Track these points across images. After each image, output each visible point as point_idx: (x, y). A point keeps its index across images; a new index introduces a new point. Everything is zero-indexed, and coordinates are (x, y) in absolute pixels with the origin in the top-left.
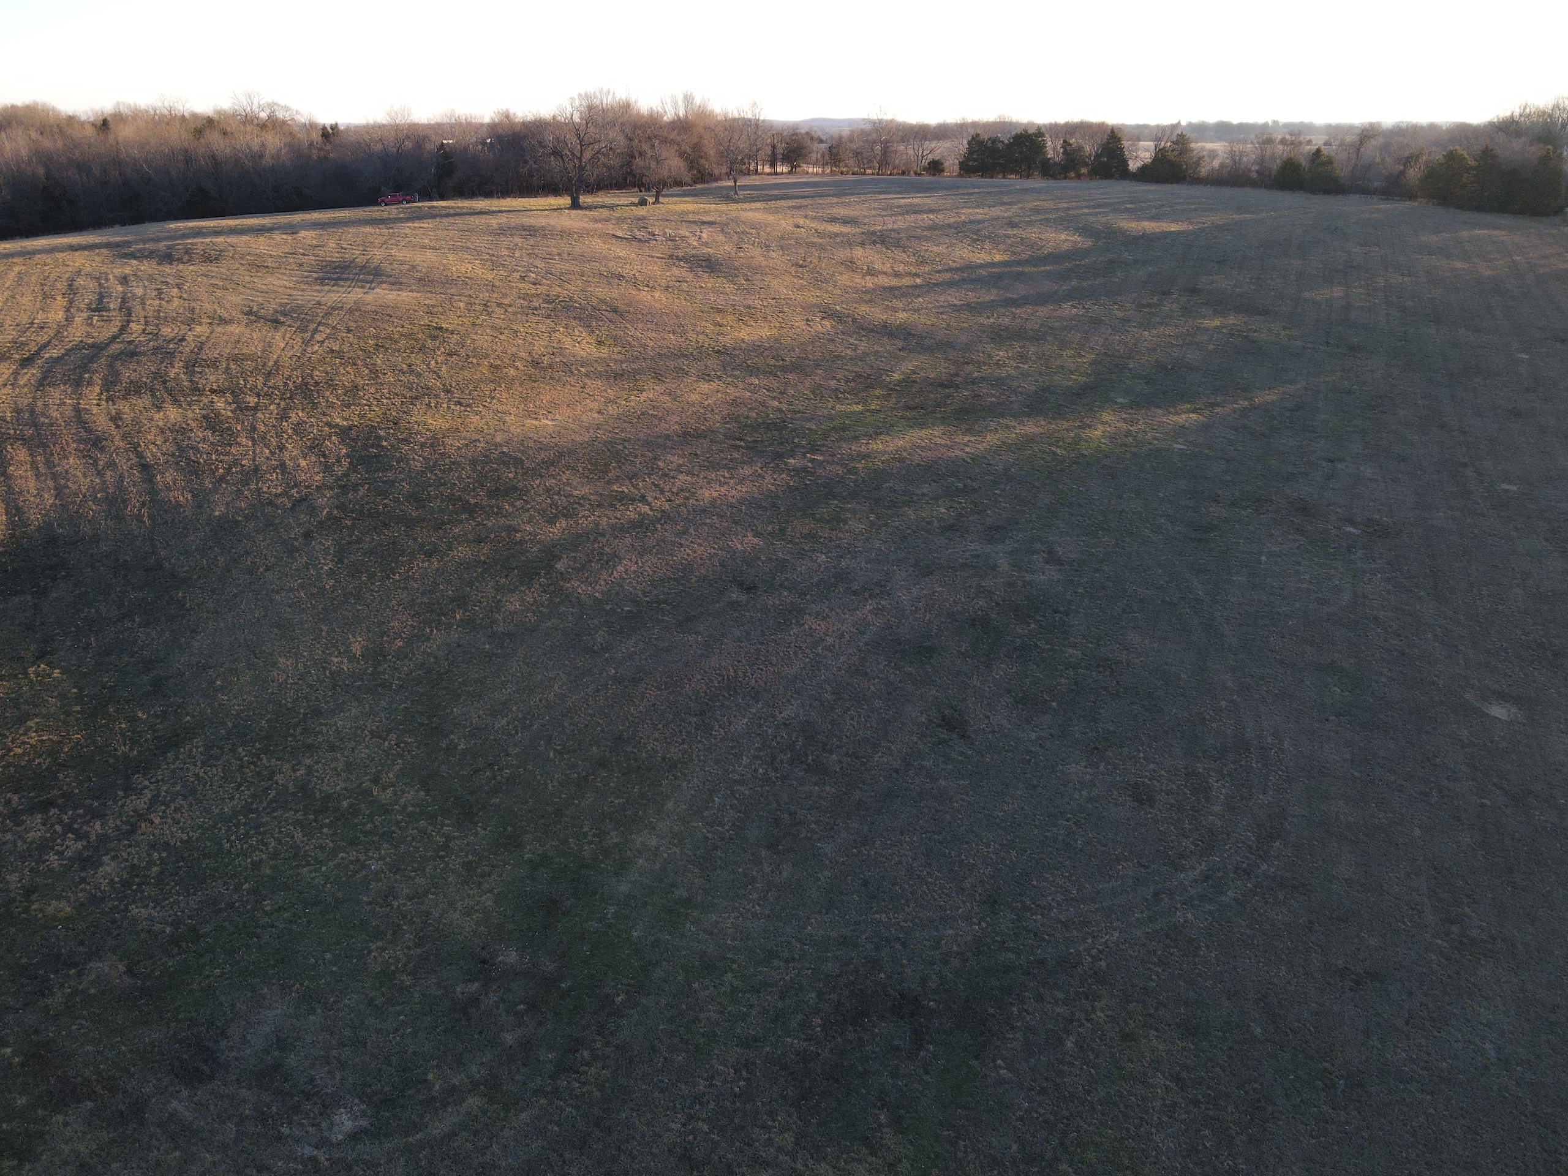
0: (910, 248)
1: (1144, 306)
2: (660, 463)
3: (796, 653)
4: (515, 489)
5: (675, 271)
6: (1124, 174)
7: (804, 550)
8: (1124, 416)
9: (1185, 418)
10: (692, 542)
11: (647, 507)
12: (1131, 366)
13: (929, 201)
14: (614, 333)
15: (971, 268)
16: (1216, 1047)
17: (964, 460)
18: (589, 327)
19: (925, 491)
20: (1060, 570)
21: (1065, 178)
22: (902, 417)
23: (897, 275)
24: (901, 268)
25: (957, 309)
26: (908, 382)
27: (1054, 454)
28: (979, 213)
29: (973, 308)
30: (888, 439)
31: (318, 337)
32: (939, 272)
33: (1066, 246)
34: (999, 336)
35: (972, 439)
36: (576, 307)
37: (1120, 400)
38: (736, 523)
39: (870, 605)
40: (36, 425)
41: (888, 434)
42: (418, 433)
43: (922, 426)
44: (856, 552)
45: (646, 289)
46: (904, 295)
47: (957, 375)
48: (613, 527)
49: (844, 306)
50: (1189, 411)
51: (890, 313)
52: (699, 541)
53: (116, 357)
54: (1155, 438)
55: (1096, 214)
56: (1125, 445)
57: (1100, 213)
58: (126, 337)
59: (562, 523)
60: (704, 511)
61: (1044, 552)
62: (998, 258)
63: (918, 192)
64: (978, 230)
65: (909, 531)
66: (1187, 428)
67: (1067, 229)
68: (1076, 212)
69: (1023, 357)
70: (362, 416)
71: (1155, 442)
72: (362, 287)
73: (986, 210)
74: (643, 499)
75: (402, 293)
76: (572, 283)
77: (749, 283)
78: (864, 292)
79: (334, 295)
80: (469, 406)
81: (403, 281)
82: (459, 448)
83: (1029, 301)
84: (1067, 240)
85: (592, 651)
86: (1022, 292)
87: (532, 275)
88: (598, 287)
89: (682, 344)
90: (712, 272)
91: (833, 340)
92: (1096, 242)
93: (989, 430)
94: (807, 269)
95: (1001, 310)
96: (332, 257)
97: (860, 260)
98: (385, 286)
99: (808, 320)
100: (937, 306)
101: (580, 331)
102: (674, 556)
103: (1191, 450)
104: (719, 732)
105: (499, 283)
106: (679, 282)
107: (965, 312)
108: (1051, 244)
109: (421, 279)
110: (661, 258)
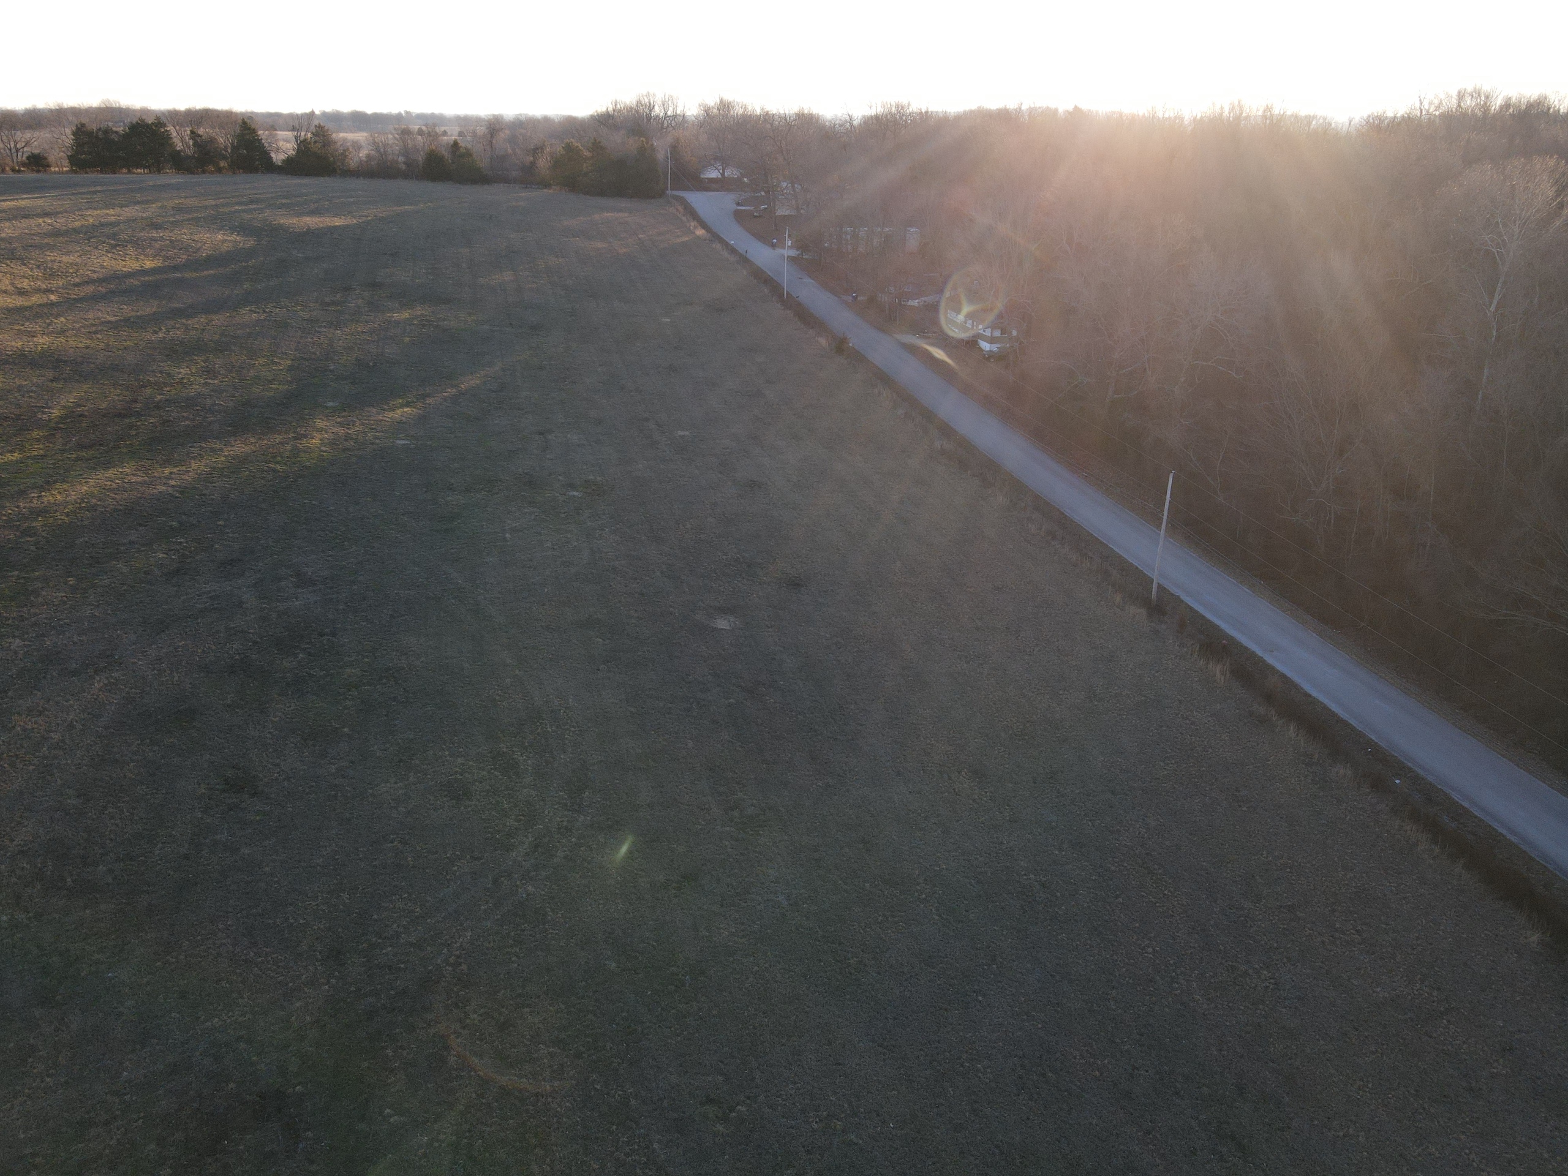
0: (32, 259)
1: (328, 304)
6: (269, 167)
8: (339, 420)
9: (401, 413)
12: (332, 368)
13: (40, 202)
15: (118, 278)
16: (583, 998)
17: (171, 495)
19: (133, 538)
20: (315, 591)
21: (204, 172)
22: (78, 459)
23: (22, 293)
24: (25, 284)
26: (72, 418)
27: (274, 470)
28: (111, 214)
29: (132, 323)
30: (65, 486)
32: (77, 285)
34: (175, 352)
35: (175, 470)
37: (331, 404)
39: (99, 682)
41: (64, 481)
43: (108, 465)
44: (61, 626)
47: (135, 401)
50: (402, 406)
51: (25, 338)
54: (376, 438)
55: (250, 211)
56: (349, 449)
57: (255, 210)
61: (291, 576)
62: (148, 264)
63: (23, 193)
64: (115, 234)
65: (125, 587)
66: (404, 423)
67: (221, 228)
68: (227, 210)
69: (210, 372)
71: (377, 441)
73: (118, 210)
83: (199, 309)
84: (225, 240)
86: (188, 300)
92: (259, 241)
93: (192, 458)
95: (169, 322)
100: (87, 325)
103: (414, 444)
107: (125, 329)
108: (207, 246)
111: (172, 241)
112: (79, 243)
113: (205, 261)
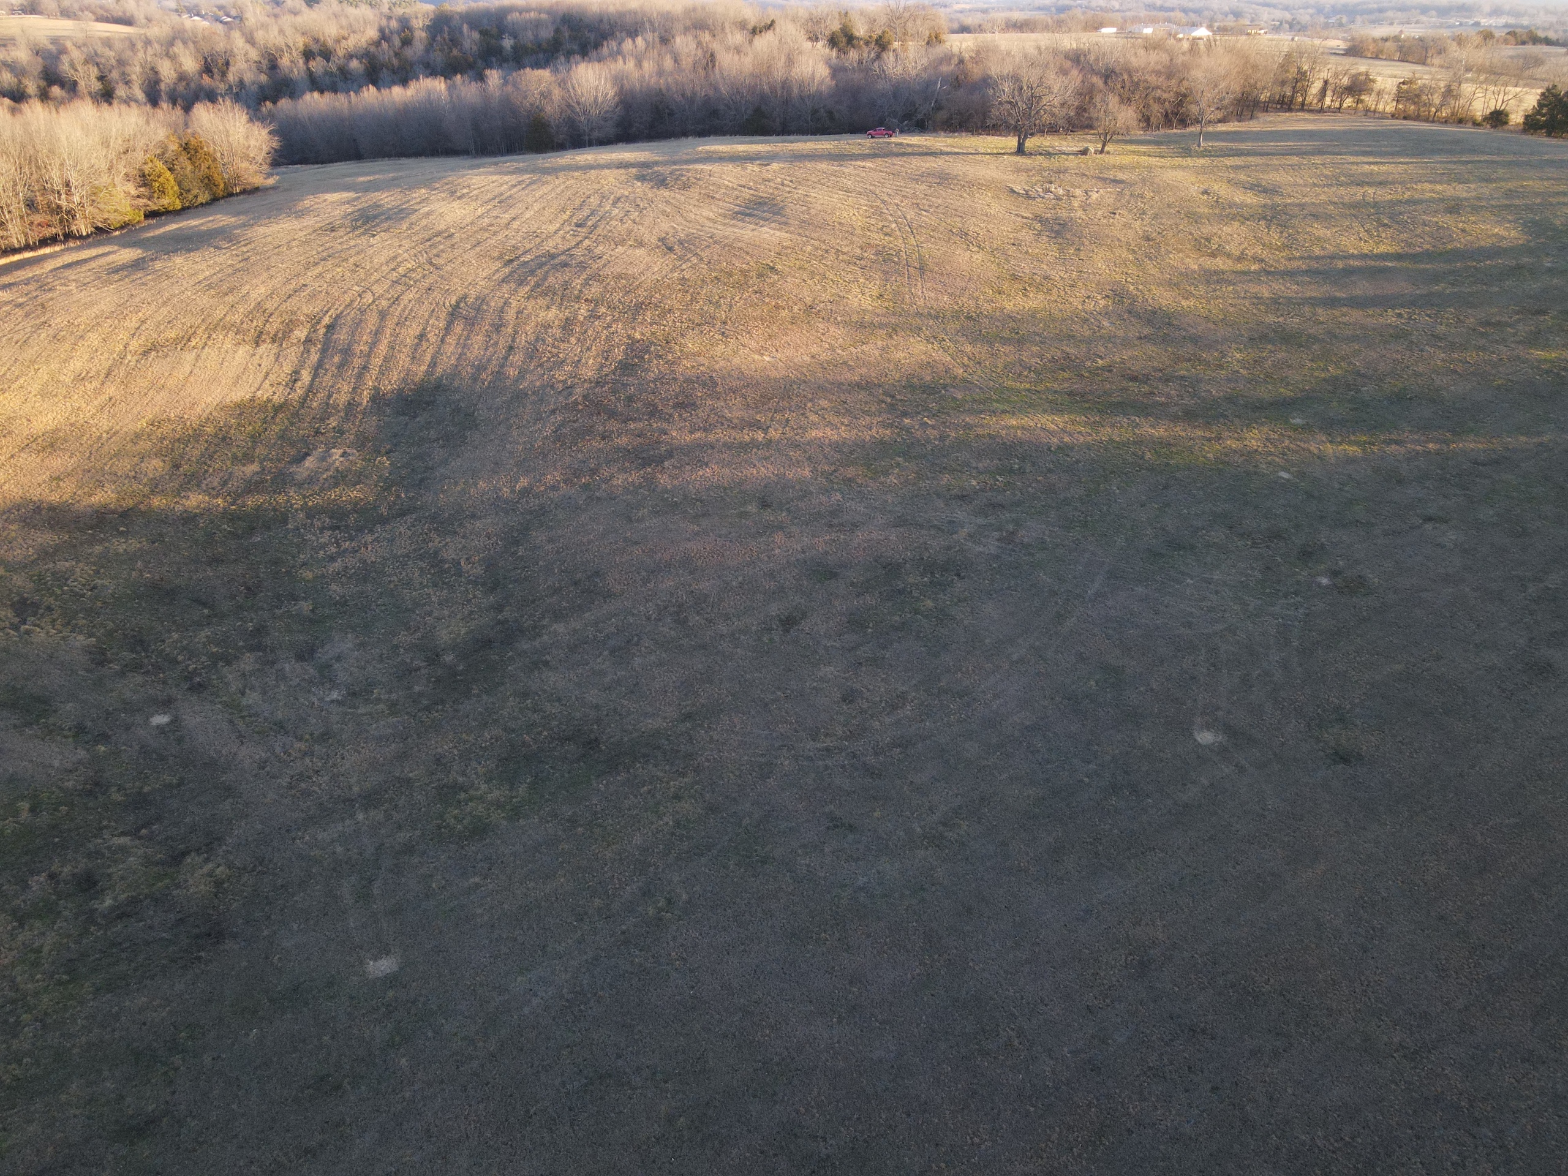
0: (1295, 228)
1: (1487, 324)
2: (809, 405)
3: (745, 554)
4: (694, 404)
5: (1023, 233)
7: (832, 488)
8: (1274, 436)
9: (1341, 449)
10: (764, 466)
11: (763, 435)
12: (1366, 389)
14: (902, 288)
15: (1333, 258)
17: (1049, 449)
18: (887, 280)
19: (980, 465)
20: (1001, 547)
22: (1050, 401)
23: (1240, 258)
24: (1254, 251)
26: (1109, 369)
27: (1142, 458)
30: (1008, 417)
31: (684, 266)
32: (1291, 259)
35: (1086, 431)
36: (894, 262)
37: (1296, 421)
38: (809, 459)
40: (478, 310)
41: (1015, 413)
42: (674, 353)
43: (1057, 412)
44: (867, 498)
47: (1162, 371)
48: (725, 444)
50: (1356, 443)
51: (1179, 299)
52: (769, 466)
53: (554, 267)
54: (1270, 463)
56: (1227, 463)
58: (574, 252)
59: (698, 435)
60: (797, 446)
61: (1008, 531)
65: (926, 493)
66: (1323, 459)
70: (653, 334)
72: (757, 224)
74: (766, 431)
75: (778, 233)
76: (917, 237)
77: (1077, 252)
78: (1181, 274)
79: (730, 229)
80: (727, 337)
81: (790, 221)
82: (687, 368)
83: (1354, 302)
84: (1497, 234)
85: (630, 520)
86: (1358, 292)
87: (894, 226)
88: (935, 243)
89: (947, 306)
90: (1055, 237)
91: (1087, 320)
92: (1531, 241)
93: (1113, 426)
94: (1151, 243)
95: (1307, 309)
96: (766, 192)
97: (1220, 237)
98: (773, 225)
99: (1089, 297)
100: (1239, 297)
101: (875, 284)
102: (742, 472)
103: (1288, 480)
104: (651, 585)
105: (858, 232)
106: (1014, 245)
107: (1262, 307)
108: (1469, 238)
109: (804, 222)
110: (1026, 218)
111: (1440, 228)
112: (1356, 218)
113: (1440, 254)
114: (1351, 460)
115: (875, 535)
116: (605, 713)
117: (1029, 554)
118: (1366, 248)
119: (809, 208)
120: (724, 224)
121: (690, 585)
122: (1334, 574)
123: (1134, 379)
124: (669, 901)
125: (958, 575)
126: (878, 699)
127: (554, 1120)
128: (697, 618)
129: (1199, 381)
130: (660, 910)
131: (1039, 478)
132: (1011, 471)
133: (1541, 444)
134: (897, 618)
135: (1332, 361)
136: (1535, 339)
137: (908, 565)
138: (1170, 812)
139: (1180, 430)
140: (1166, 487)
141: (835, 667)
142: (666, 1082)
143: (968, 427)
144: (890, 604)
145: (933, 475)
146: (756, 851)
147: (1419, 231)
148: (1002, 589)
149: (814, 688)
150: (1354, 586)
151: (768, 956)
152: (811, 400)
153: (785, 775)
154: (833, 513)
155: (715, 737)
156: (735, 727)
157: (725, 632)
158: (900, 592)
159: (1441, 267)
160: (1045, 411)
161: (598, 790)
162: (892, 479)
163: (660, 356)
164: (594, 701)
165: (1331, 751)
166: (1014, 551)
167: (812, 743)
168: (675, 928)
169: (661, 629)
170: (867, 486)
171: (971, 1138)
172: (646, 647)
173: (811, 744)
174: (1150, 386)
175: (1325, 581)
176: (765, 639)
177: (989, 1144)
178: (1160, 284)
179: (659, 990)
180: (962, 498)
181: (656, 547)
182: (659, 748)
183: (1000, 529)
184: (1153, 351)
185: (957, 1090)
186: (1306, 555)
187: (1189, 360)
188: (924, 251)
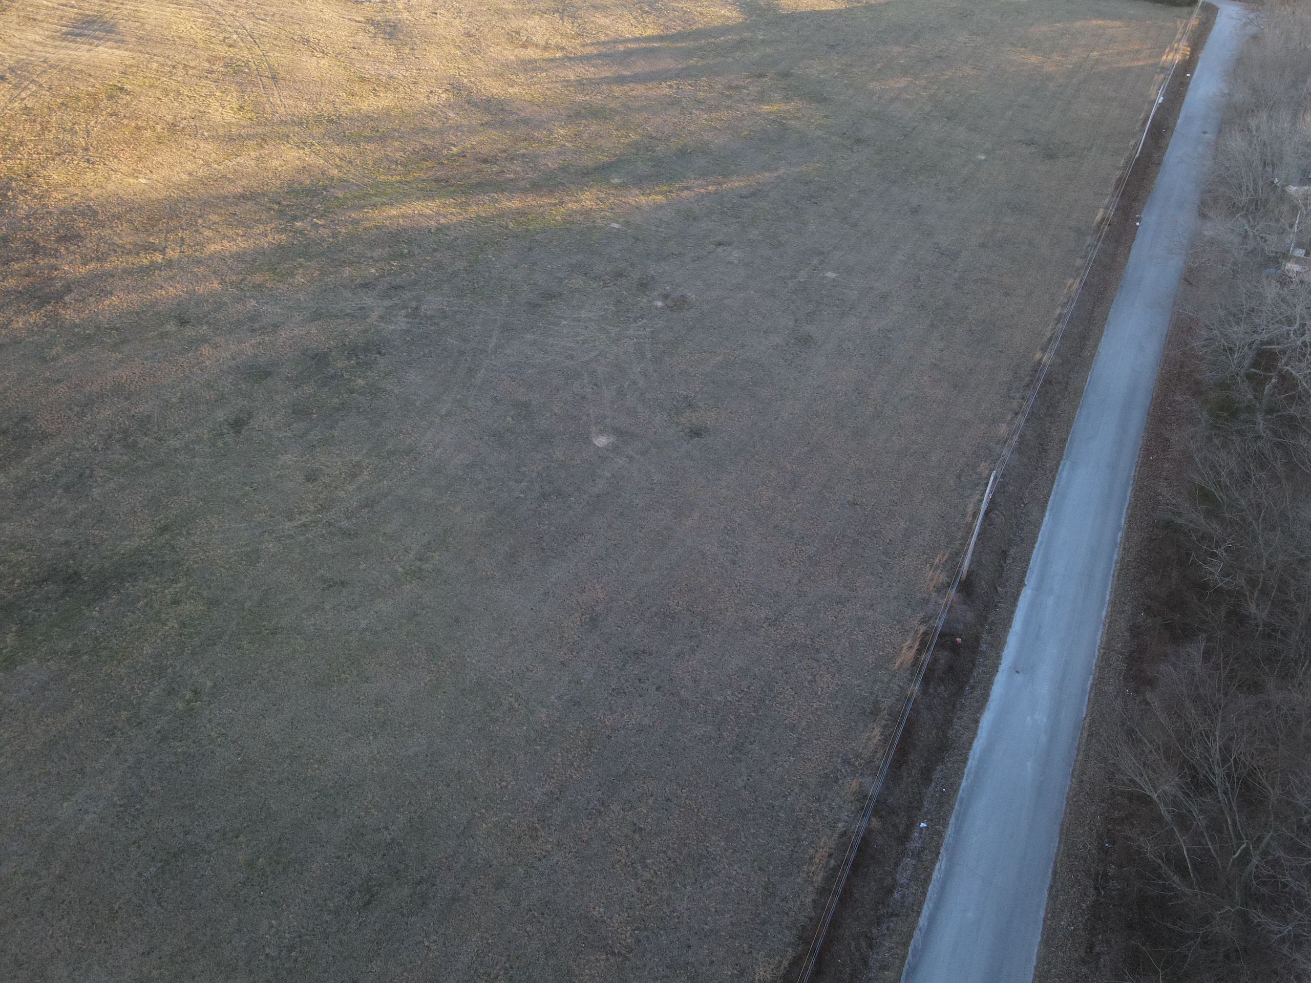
0: (581, 18)
1: (730, 88)
2: (200, 221)
3: (176, 371)
4: (79, 236)
5: (360, 37)
7: (245, 296)
8: (602, 195)
9: (651, 199)
10: (171, 286)
11: (161, 256)
12: (658, 149)
14: (260, 98)
15: (616, 42)
17: (430, 231)
18: (243, 92)
19: (374, 254)
20: (410, 323)
22: (421, 189)
23: (545, 47)
24: (555, 40)
25: (567, 83)
26: (459, 156)
27: (507, 228)
29: (581, 84)
30: (388, 208)
31: (23, 95)
32: (585, 45)
33: (717, 23)
34: (576, 114)
35: (457, 211)
36: (245, 73)
37: (615, 181)
38: (215, 272)
39: (256, 340)
41: (392, 204)
42: (40, 186)
43: (428, 198)
44: (280, 300)
45: (320, 55)
46: (534, 69)
47: (506, 151)
48: (124, 271)
49: (473, 79)
50: (660, 193)
51: (505, 87)
52: (176, 285)
54: (603, 217)
56: (572, 223)
59: (92, 265)
60: (199, 262)
61: (412, 308)
62: (649, 32)
65: (333, 286)
66: (640, 209)
69: (577, 136)
70: (10, 169)
71: (600, 221)
72: (91, 44)
74: (163, 251)
75: (117, 52)
76: (262, 46)
77: (411, 52)
78: (502, 65)
79: (62, 51)
80: (93, 163)
81: (126, 38)
82: (60, 200)
83: (637, 79)
84: (724, 15)
85: (44, 360)
86: (638, 70)
87: (235, 36)
88: (280, 51)
89: (307, 112)
90: (389, 39)
91: (435, 113)
92: (746, 19)
93: (477, 204)
94: (473, 39)
95: (604, 87)
96: (91, 10)
97: (527, 30)
98: (109, 44)
99: (431, 92)
100: (552, 82)
101: (232, 96)
102: (151, 295)
103: (618, 229)
104: (88, 418)
105: (201, 45)
106: (354, 48)
107: (572, 89)
108: (705, 19)
109: (141, 38)
110: (359, 22)
111: (685, 12)
112: (626, 7)
113: (689, 34)
114: (660, 207)
115: (296, 332)
116: (77, 546)
117: (435, 324)
118: (637, 32)
119: (143, 24)
120: (56, 47)
121: (129, 410)
122: (666, 297)
123: (485, 161)
124: (195, 692)
125: (379, 353)
126: (338, 472)
127: (140, 905)
128: (146, 439)
129: (537, 156)
130: (189, 702)
131: (427, 258)
132: (402, 255)
133: (778, 177)
134: (336, 400)
135: (631, 129)
136: (761, 98)
137: (333, 353)
138: (588, 503)
139: (531, 200)
140: (530, 249)
141: (292, 454)
142: (237, 837)
143: (355, 222)
144: (326, 389)
145: (335, 269)
146: (264, 626)
147: (671, 15)
148: (419, 358)
149: (278, 476)
150: (680, 304)
151: (300, 708)
152: (200, 217)
153: (273, 556)
154: (252, 319)
155: (197, 541)
156: (213, 527)
157: (178, 446)
158: (333, 377)
159: (691, 44)
160: (418, 199)
161: (93, 618)
162: (299, 279)
163: (25, 191)
164: (62, 539)
165: (688, 430)
166: (421, 323)
167: (289, 523)
168: (208, 712)
169: (112, 457)
170: (277, 289)
171: (500, 784)
172: (101, 477)
173: (288, 525)
174: (499, 165)
175: (659, 304)
176: (220, 444)
177: (514, 783)
178: (487, 76)
179: (208, 767)
180: (365, 286)
181: (81, 381)
182: (143, 564)
183: (404, 307)
184: (495, 135)
185: (481, 754)
186: (643, 286)
187: (525, 140)
188: (272, 61)
